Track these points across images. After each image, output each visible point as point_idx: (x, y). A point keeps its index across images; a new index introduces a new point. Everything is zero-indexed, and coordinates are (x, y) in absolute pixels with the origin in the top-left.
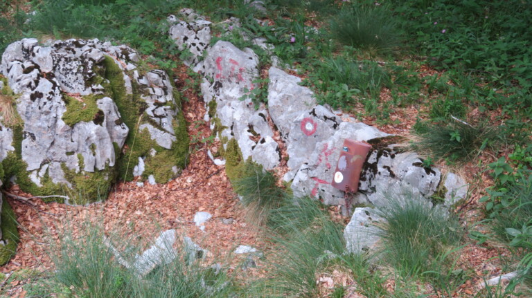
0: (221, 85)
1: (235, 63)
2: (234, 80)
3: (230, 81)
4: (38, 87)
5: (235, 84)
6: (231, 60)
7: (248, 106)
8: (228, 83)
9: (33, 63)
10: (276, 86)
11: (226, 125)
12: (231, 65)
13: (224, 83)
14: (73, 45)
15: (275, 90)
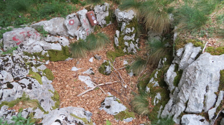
0: (23, 45)
1: (23, 32)
2: (27, 38)
3: (25, 40)
4: (25, 84)
5: (28, 39)
6: (20, 33)
7: (40, 40)
8: (25, 42)
9: (5, 83)
10: (45, 25)
11: (41, 51)
12: (22, 34)
13: (23, 43)
14: (5, 63)
15: (46, 27)
